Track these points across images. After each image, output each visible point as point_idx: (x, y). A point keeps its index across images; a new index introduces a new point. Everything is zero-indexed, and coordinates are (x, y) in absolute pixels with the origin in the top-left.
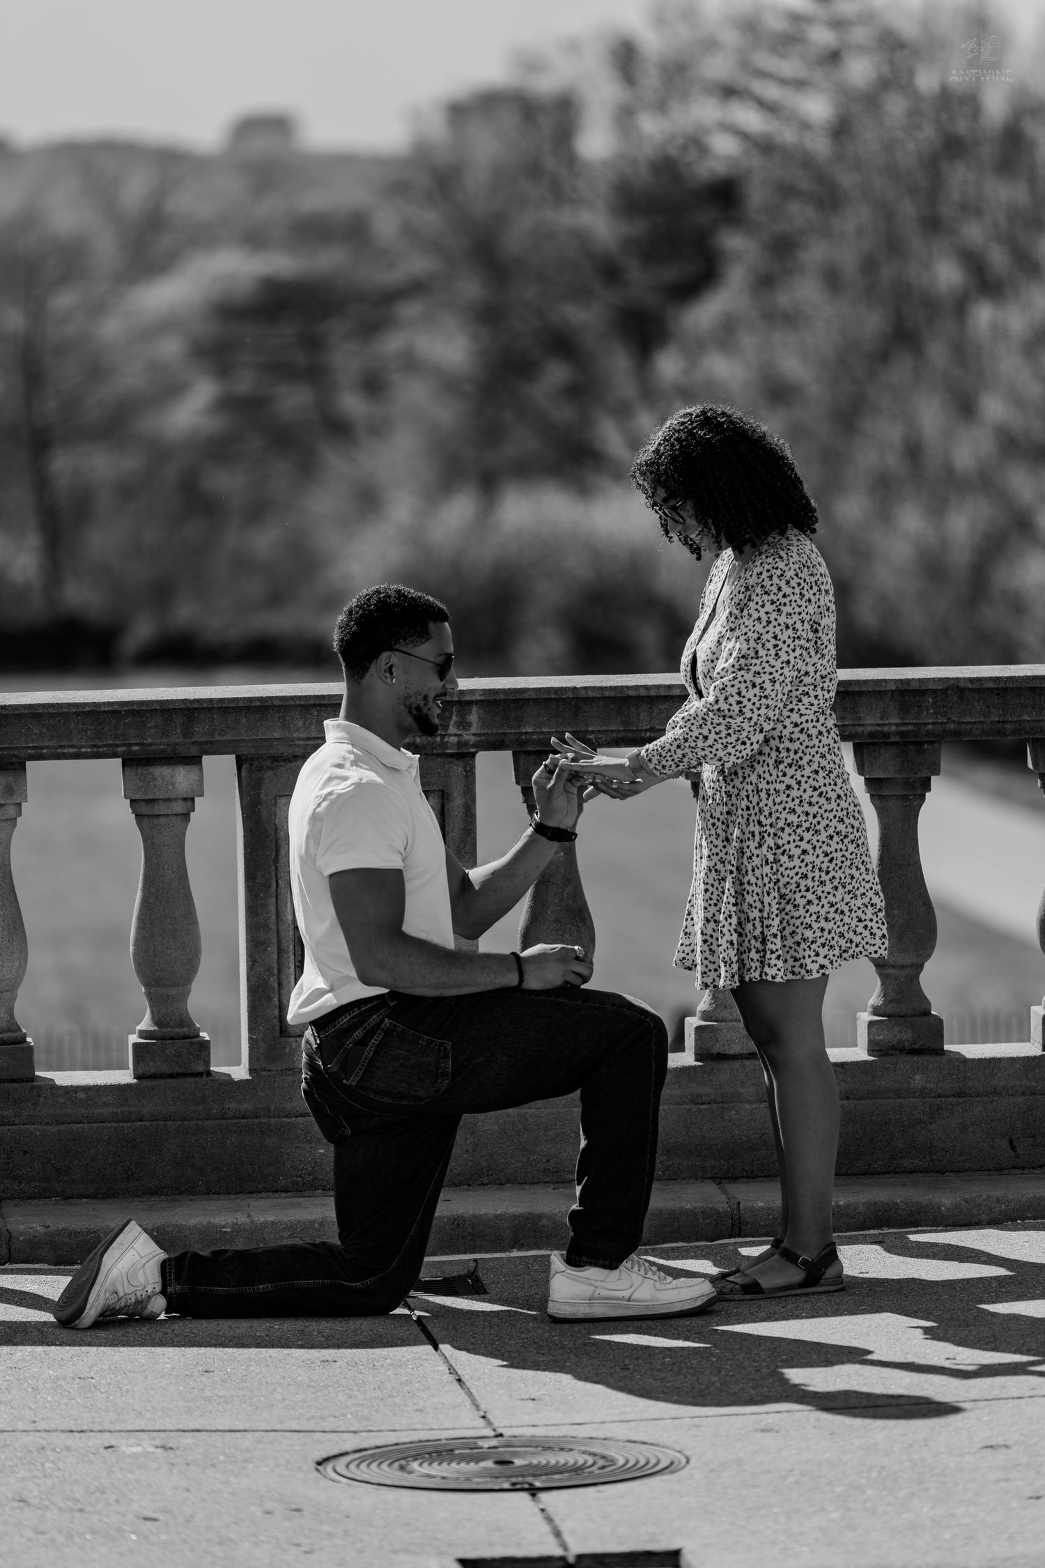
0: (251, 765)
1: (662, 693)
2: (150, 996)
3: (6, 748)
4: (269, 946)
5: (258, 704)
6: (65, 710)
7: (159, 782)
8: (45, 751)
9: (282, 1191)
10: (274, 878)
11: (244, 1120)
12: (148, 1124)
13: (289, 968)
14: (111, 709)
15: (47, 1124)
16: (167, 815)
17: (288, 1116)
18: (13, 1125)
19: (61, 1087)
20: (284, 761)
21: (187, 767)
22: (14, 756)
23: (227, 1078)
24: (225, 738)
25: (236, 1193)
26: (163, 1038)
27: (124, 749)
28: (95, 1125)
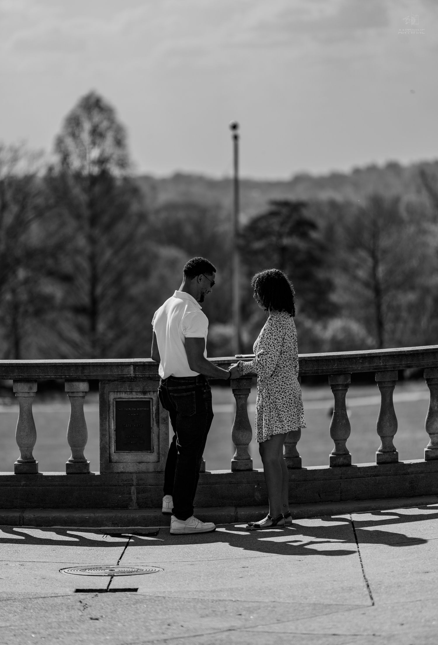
0: (102, 382)
1: (223, 362)
2: (72, 449)
3: (29, 376)
4: (106, 436)
5: (103, 364)
6: (47, 365)
7: (75, 387)
8: (41, 377)
9: (108, 508)
10: (108, 416)
11: (97, 487)
12: (69, 487)
13: (112, 442)
14: (60, 365)
15: (39, 486)
16: (77, 397)
17: (111, 486)
18: (29, 486)
19: (44, 476)
20: (112, 381)
21: (83, 383)
22: (32, 378)
23: (93, 474)
24: (93, 374)
25: (95, 508)
26: (75, 462)
27: (64, 377)
28: (53, 487)
